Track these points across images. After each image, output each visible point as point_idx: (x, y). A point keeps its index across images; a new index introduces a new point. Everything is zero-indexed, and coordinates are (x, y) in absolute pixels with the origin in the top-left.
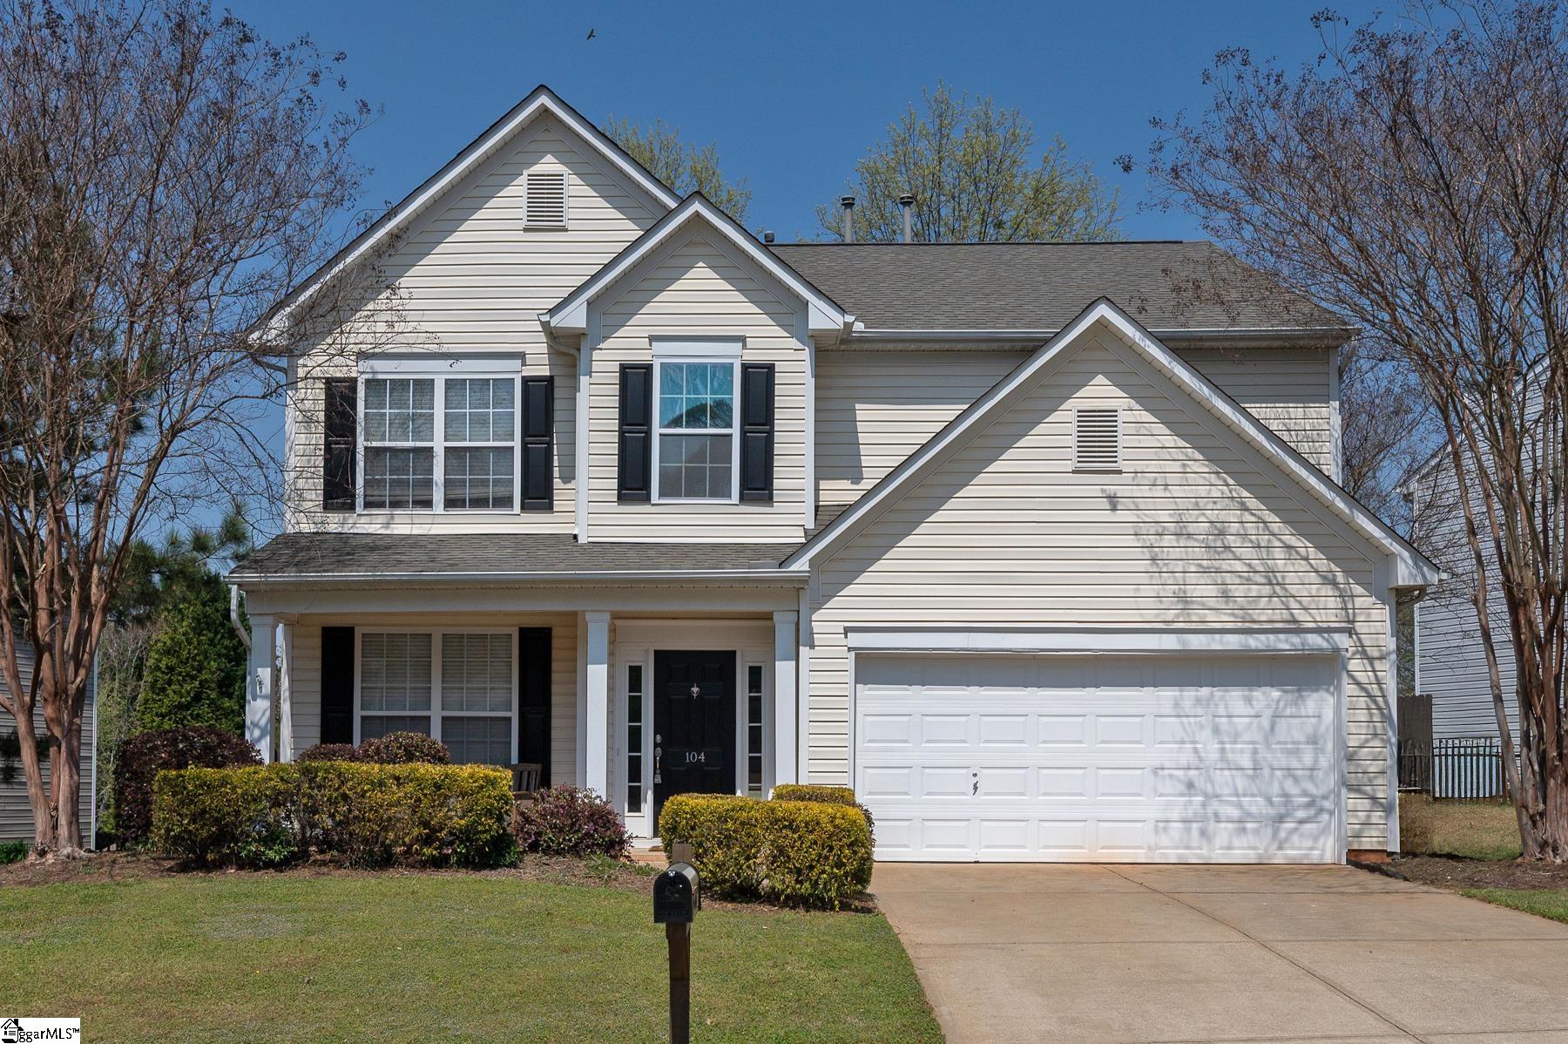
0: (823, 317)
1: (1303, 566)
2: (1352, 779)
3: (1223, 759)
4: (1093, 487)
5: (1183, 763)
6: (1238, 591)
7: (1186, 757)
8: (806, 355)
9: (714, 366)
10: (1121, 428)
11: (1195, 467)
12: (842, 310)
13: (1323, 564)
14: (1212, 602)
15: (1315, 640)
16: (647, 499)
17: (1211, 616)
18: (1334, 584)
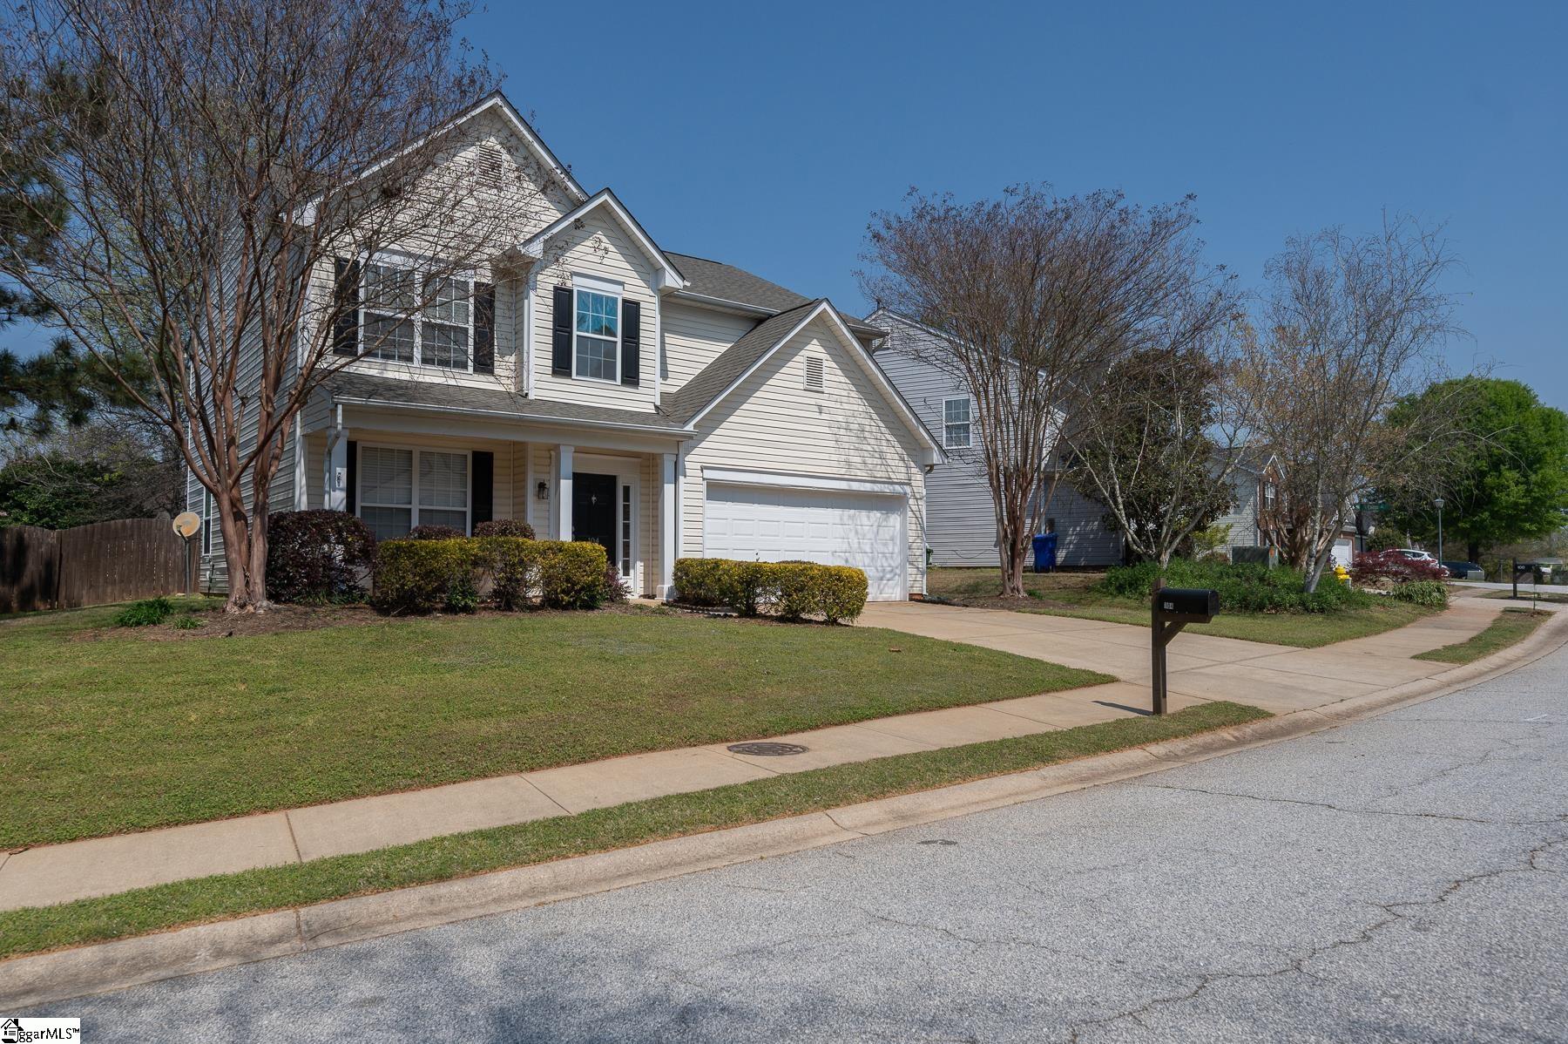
0: (672, 280)
1: (892, 450)
2: (911, 559)
3: (860, 548)
4: (812, 399)
5: (844, 550)
6: (869, 461)
7: (845, 547)
8: (656, 300)
9: (607, 298)
10: (825, 370)
11: (853, 394)
12: (683, 278)
13: (900, 450)
14: (859, 466)
15: (898, 488)
16: (569, 375)
17: (859, 473)
18: (904, 460)
